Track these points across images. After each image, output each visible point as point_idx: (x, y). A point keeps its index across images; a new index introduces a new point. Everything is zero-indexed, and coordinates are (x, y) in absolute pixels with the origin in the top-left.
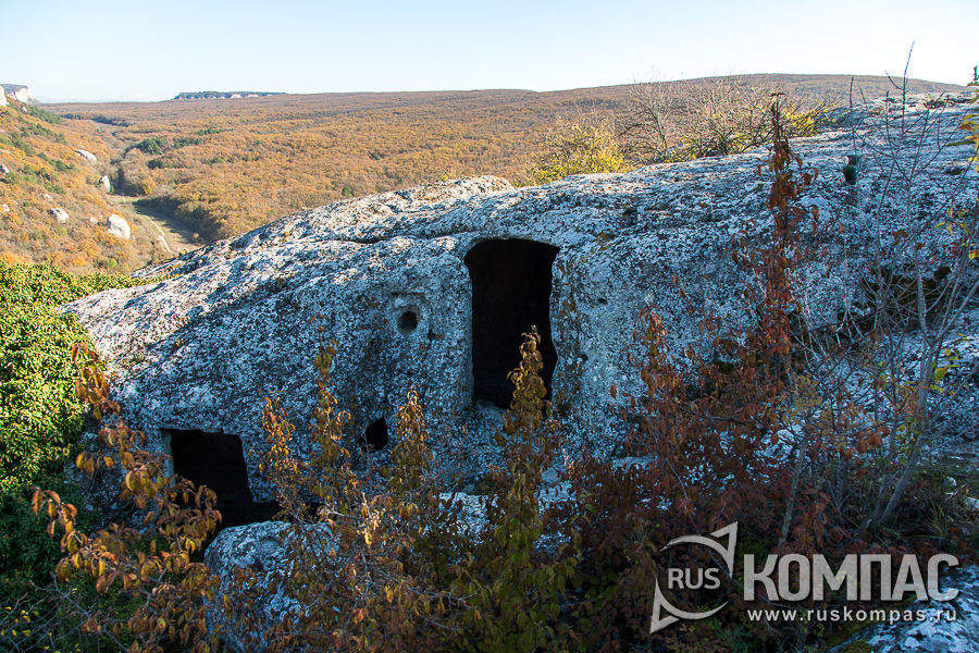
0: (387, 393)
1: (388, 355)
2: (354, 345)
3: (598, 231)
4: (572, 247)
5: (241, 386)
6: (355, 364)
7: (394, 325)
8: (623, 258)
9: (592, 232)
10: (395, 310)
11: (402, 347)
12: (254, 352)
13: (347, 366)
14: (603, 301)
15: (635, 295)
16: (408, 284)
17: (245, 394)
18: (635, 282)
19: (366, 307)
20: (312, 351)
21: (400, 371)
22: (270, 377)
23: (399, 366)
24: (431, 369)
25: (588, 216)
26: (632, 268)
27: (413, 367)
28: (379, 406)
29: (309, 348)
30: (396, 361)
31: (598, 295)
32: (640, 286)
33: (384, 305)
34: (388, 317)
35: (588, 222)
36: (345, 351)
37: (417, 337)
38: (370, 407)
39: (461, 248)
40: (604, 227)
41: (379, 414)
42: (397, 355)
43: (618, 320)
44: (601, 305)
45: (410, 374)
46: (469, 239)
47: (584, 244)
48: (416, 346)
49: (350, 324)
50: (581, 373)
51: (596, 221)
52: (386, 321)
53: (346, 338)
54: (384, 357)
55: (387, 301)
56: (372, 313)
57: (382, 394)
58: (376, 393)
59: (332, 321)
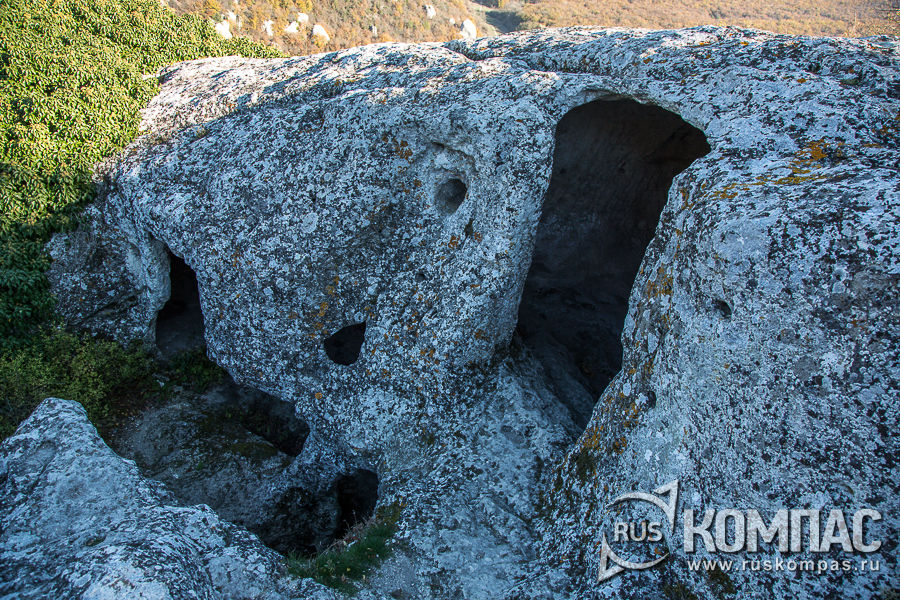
0: (380, 290)
1: (406, 236)
2: (354, 204)
3: (814, 135)
4: (733, 153)
5: (216, 210)
6: (348, 232)
7: (428, 193)
8: (816, 223)
9: (797, 134)
10: (436, 170)
11: (429, 232)
12: (246, 171)
13: (333, 232)
14: (724, 308)
15: (803, 333)
16: (453, 134)
17: (215, 223)
18: (816, 300)
19: (391, 152)
20: (300, 193)
21: (411, 266)
22: (248, 212)
23: (412, 258)
24: (449, 281)
25: (808, 95)
26: (827, 259)
27: (429, 268)
28: (363, 305)
29: (300, 187)
30: (412, 248)
31: (717, 289)
32: (825, 316)
33: (420, 157)
34: (422, 177)
35: (803, 108)
36: (339, 209)
37: (453, 223)
38: (351, 301)
39: (560, 98)
40: (833, 131)
41: (359, 317)
42: (416, 241)
43: (738, 370)
44: (717, 316)
45: (421, 276)
46: (582, 85)
47: (761, 154)
48: (446, 236)
49: (361, 171)
50: (632, 425)
51: (821, 112)
52: (417, 184)
53: (346, 190)
54: (400, 236)
55: (424, 153)
56: (398, 164)
57: (371, 290)
58: (365, 285)
59: (343, 158)
